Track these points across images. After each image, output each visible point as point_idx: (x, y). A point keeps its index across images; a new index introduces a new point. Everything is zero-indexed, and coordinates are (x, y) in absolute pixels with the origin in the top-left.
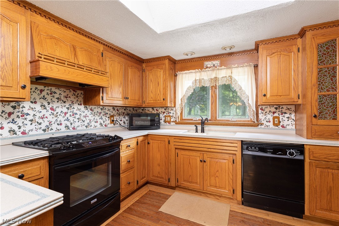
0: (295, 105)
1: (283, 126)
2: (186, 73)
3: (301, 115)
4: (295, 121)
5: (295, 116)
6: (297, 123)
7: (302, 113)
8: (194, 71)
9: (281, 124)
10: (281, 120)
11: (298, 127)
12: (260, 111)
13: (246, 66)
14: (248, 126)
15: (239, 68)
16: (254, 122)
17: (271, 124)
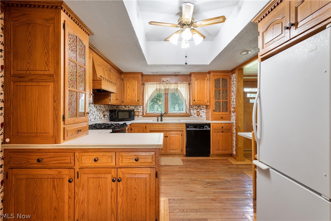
0: (206, 105)
1: (201, 116)
2: (150, 84)
3: (209, 110)
4: (206, 113)
5: (206, 111)
6: (207, 114)
7: (209, 109)
8: (156, 83)
9: (200, 115)
10: (200, 113)
11: (207, 116)
12: (191, 108)
13: (185, 83)
14: (185, 116)
15: (181, 84)
16: (188, 114)
17: (196, 115)
